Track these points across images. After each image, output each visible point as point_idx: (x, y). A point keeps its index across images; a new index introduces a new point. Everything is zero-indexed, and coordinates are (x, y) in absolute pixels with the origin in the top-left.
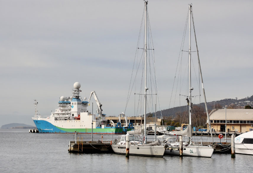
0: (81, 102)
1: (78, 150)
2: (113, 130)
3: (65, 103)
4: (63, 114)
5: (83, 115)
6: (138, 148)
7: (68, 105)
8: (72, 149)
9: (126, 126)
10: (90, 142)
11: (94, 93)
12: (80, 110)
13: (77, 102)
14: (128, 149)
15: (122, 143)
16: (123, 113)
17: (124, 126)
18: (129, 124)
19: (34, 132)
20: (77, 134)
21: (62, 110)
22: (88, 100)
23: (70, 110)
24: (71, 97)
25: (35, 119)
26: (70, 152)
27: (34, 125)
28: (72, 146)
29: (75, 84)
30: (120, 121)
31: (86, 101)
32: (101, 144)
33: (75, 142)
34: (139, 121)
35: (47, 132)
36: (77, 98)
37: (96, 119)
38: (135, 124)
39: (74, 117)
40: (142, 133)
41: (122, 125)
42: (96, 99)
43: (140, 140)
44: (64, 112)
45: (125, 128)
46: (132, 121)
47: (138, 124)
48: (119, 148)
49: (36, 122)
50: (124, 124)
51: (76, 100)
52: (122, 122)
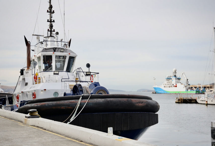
0: (177, 78)
1: (180, 102)
2: (195, 92)
3: (169, 79)
4: (168, 84)
5: (178, 85)
6: (212, 101)
7: (171, 80)
8: (177, 101)
9: (202, 90)
10: (186, 98)
11: (184, 74)
12: (177, 82)
13: (175, 78)
14: (207, 102)
15: (202, 99)
16: (200, 83)
17: (200, 90)
18: (203, 89)
19: (154, 93)
20: (179, 94)
21: (168, 82)
22: (181, 77)
23: (171, 82)
24: (172, 76)
25: (155, 87)
26: (176, 103)
27: (154, 90)
28: (177, 100)
29: (174, 70)
30: (198, 87)
31: (180, 77)
32: (192, 99)
33: (178, 98)
34: (208, 87)
35: (160, 93)
36: (175, 76)
37: (185, 87)
38: (206, 89)
39: (174, 85)
40: (214, 94)
41: (199, 90)
42: (185, 76)
43: (213, 97)
44: (168, 83)
45: (201, 91)
46: (205, 87)
47: (208, 89)
48: (201, 101)
49: (155, 88)
50: (201, 89)
51: (174, 77)
52: (199, 88)
